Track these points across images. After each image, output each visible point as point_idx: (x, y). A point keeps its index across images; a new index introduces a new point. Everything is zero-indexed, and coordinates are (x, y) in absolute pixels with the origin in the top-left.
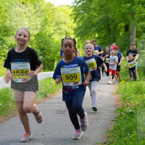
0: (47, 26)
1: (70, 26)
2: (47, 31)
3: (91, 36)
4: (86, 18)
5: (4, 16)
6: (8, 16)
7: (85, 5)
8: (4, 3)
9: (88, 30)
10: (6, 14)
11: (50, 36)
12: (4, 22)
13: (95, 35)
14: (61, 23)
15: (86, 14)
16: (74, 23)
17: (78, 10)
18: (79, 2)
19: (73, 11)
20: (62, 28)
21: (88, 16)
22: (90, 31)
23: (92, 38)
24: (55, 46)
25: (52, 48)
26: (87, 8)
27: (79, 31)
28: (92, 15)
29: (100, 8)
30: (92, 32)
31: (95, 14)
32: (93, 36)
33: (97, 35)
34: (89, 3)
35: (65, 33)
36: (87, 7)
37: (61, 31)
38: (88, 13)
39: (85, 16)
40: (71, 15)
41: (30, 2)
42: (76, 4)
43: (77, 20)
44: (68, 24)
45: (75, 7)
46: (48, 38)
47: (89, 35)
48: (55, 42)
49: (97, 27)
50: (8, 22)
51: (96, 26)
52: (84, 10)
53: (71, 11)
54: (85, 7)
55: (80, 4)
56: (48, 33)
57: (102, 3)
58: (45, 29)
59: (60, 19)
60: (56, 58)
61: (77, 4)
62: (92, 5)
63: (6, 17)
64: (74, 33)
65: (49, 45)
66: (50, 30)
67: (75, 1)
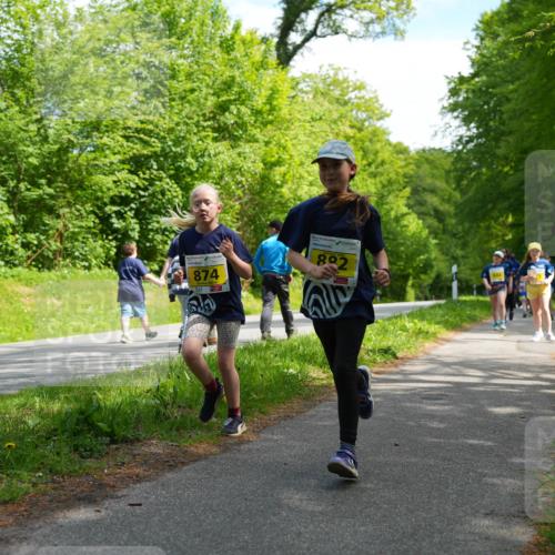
0: (391, 198)
1: (446, 197)
2: (392, 209)
3: (496, 220)
4: (484, 178)
5: (298, 175)
6: (306, 175)
7: (483, 149)
8: (299, 147)
9: (490, 206)
10: (301, 170)
11: (397, 219)
12: (296, 190)
13: (507, 217)
14: (424, 189)
15: (484, 170)
16: (455, 190)
17: (467, 160)
18: (468, 142)
19: (453, 163)
20: (426, 201)
21: (490, 173)
22: (493, 208)
23: (499, 224)
24: (408, 243)
25: (402, 248)
26: (487, 156)
27: (467, 210)
28: (501, 171)
29: (519, 156)
30: (500, 212)
31: (506, 169)
32: (501, 219)
33: (510, 219)
34: (494, 143)
35: (432, 213)
36: (488, 153)
37: (423, 209)
38: (489, 167)
39: (482, 173)
40: (448, 172)
41: (355, 144)
42: (460, 147)
43: (465, 182)
44: (440, 193)
45: (459, 152)
46: (394, 225)
47: (493, 218)
48: (409, 234)
49: (512, 200)
50: (306, 188)
51: (509, 198)
52: (479, 161)
53: (449, 164)
54: (483, 153)
55: (470, 146)
56: (393, 214)
57: (526, 144)
58: (387, 203)
59: (421, 180)
60: (411, 271)
61: (464, 148)
62: (499, 148)
63: (301, 177)
64: (456, 215)
65: (394, 240)
66: (398, 206)
67: (460, 140)
